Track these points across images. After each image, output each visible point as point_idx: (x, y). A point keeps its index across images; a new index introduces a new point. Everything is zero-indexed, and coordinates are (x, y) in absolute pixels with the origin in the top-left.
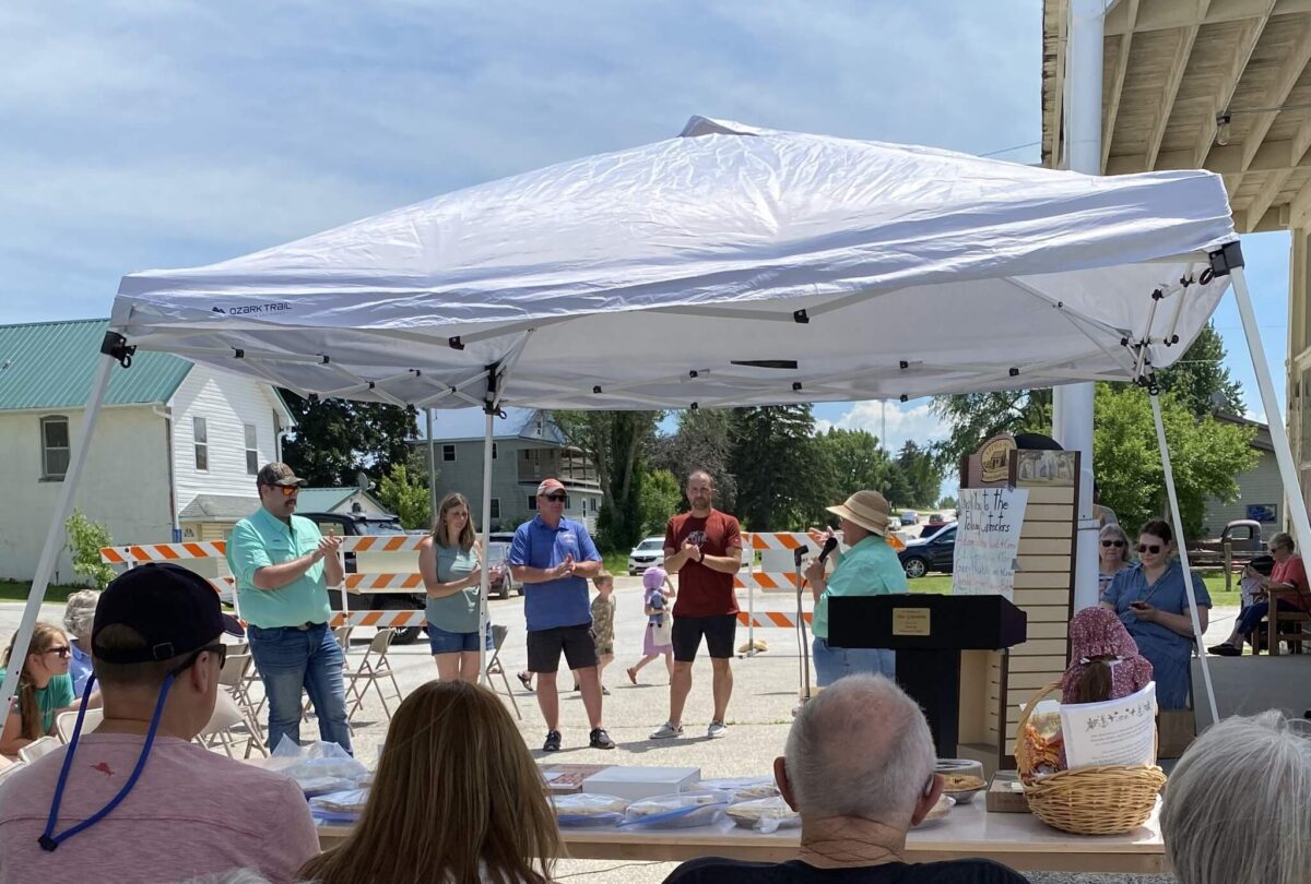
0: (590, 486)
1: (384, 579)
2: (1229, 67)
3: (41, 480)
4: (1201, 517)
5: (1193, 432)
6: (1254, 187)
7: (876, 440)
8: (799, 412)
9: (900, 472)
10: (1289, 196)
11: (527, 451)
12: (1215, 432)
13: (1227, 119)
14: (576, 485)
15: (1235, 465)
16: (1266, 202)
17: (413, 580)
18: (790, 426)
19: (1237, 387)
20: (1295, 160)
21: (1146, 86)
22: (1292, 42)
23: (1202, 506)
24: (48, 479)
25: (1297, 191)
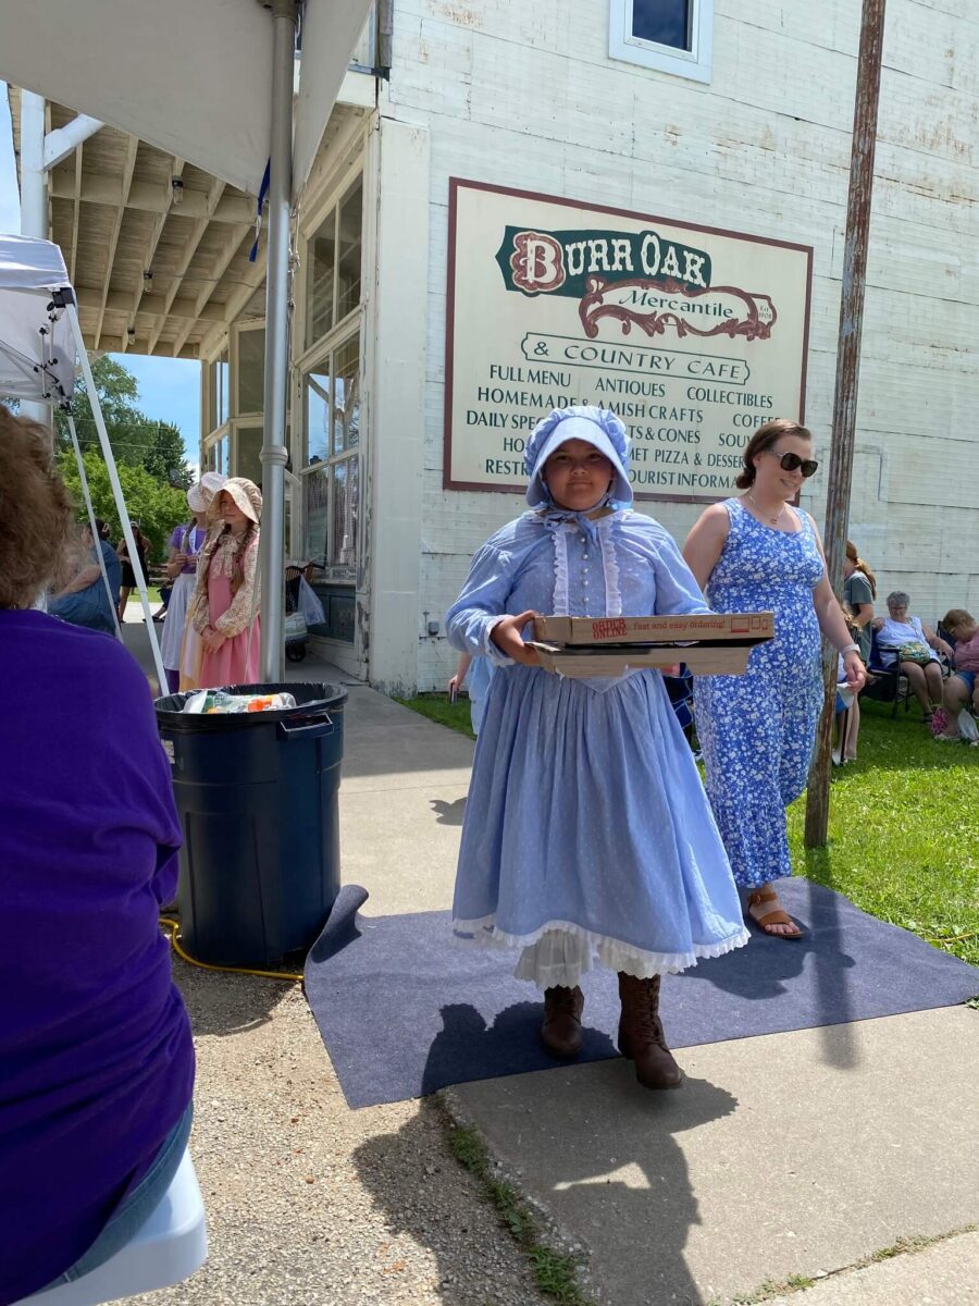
2: (149, 242)
4: (162, 548)
5: (157, 493)
6: (175, 328)
10: (198, 339)
12: (170, 493)
13: (150, 276)
15: (184, 515)
16: (183, 339)
19: (192, 472)
20: (198, 313)
21: (91, 242)
22: (187, 237)
23: (163, 542)
25: (203, 336)
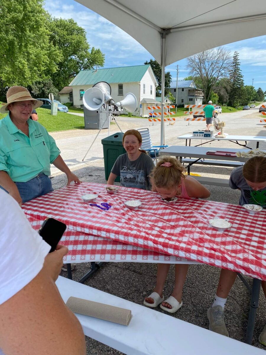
0: (201, 97)
1: (197, 113)
3: (118, 95)
7: (254, 88)
8: (241, 82)
9: (257, 94)
11: (189, 90)
14: (198, 96)
17: (202, 113)
18: (239, 85)
24: (119, 95)
